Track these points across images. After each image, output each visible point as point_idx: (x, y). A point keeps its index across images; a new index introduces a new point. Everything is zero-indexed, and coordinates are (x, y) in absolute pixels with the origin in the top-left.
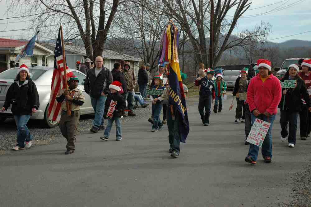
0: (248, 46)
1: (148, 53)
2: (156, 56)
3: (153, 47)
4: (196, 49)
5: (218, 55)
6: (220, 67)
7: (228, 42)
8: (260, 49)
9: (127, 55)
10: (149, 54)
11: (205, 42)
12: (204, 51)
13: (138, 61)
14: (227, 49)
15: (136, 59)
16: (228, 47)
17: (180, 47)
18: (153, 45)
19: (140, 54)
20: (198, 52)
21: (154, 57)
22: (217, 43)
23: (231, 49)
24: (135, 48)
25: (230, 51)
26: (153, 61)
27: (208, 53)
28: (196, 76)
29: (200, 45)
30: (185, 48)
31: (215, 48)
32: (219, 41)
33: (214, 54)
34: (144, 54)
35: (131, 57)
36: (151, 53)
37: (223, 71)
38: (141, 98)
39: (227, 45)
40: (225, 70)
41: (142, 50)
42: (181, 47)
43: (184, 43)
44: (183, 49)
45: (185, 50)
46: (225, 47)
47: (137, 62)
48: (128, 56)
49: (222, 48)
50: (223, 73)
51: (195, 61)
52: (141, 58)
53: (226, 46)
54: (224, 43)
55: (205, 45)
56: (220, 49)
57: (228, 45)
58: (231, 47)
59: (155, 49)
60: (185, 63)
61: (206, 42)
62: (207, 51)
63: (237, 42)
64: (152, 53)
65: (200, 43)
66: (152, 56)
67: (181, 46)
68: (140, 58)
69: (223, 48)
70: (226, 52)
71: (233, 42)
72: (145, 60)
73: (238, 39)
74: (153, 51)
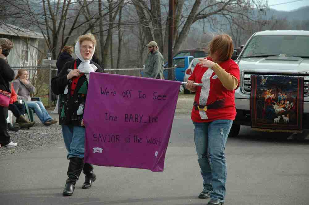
0: (235, 16)
1: (54, 24)
2: (69, 30)
3: (64, 12)
4: (143, 18)
5: (182, 31)
6: (186, 52)
7: (200, 8)
8: (256, 22)
9: (15, 27)
10: (57, 25)
11: (159, 7)
12: (157, 22)
13: (36, 37)
14: (198, 21)
15: (32, 35)
16: (200, 15)
17: (113, 14)
18: (65, 9)
19: (40, 25)
20: (147, 23)
21: (67, 31)
22: (181, 8)
23: (206, 20)
24: (30, 13)
25: (202, 24)
26: (65, 39)
27: (164, 27)
28: (142, 67)
29: (150, 11)
30: (122, 15)
31: (178, 17)
32: (183, 6)
33: (175, 28)
34: (47, 25)
35: (23, 29)
36: (61, 23)
37: (191, 59)
38: (41, 107)
39: (198, 12)
40: (195, 57)
41: (44, 17)
42: (116, 14)
43: (122, 7)
44: (120, 17)
45: (123, 20)
46: (195, 16)
47: (33, 40)
48: (17, 28)
49: (189, 18)
50: (192, 63)
51: (141, 39)
52: (42, 32)
53: (196, 14)
54: (192, 10)
55: (159, 11)
56: (186, 19)
57: (201, 13)
58: (204, 17)
59: (67, 17)
60: (122, 43)
61: (161, 6)
62: (163, 22)
63: (215, 8)
64: (63, 24)
65: (150, 8)
66: (62, 29)
67: (116, 12)
68: (40, 32)
69: (192, 18)
70: (196, 25)
71: (210, 8)
72: (48, 37)
73: (217, 3)
74: (65, 20)
